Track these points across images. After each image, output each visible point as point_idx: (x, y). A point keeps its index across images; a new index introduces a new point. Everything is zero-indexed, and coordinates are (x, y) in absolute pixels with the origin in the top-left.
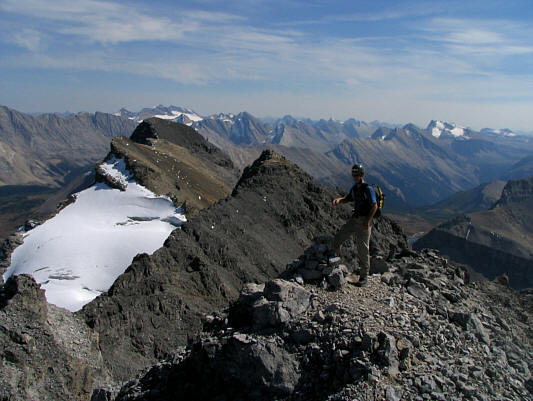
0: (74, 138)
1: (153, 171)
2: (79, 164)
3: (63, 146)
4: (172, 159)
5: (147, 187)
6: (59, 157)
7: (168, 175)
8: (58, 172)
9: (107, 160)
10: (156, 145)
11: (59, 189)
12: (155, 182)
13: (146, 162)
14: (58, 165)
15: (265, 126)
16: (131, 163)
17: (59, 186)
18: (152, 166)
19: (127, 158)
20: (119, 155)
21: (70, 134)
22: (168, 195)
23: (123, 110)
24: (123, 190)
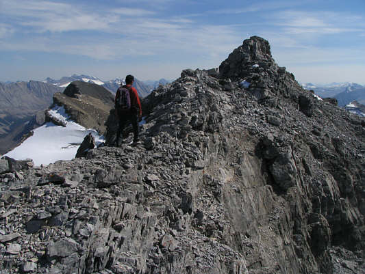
0: (15, 99)
1: (83, 114)
2: (20, 117)
3: (8, 105)
4: (93, 107)
5: (80, 124)
6: (5, 112)
7: (92, 116)
8: (5, 123)
9: (52, 108)
10: (81, 97)
11: (7, 135)
12: (85, 120)
13: (77, 108)
14: (5, 118)
15: (147, 87)
16: (68, 109)
17: (7, 133)
18: (81, 111)
19: (65, 106)
20: (60, 104)
21: (12, 96)
22: (94, 128)
23: (48, 79)
24: (64, 126)
